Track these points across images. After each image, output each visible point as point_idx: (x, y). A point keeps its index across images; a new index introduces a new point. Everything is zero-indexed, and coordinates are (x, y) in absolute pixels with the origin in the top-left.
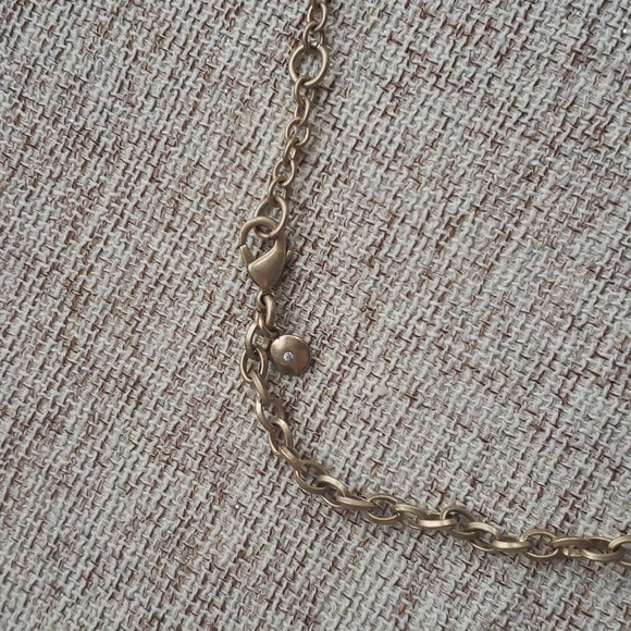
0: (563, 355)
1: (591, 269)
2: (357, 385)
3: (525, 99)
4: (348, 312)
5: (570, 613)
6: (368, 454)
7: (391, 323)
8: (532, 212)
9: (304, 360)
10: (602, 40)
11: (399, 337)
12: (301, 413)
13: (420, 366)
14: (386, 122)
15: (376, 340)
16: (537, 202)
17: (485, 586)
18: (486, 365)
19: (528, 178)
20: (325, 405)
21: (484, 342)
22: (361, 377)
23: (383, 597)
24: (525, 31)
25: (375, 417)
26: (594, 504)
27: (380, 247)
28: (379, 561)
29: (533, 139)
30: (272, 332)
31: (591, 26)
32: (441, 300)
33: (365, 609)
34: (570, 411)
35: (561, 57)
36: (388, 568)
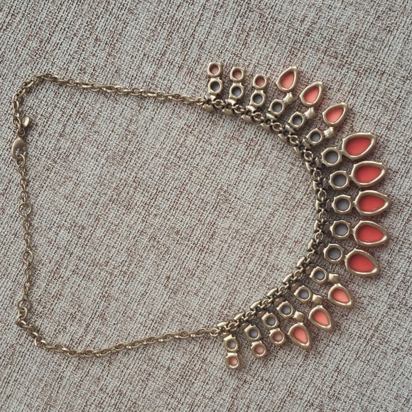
0: (57, 221)
1: (65, 196)
3: (46, 147)
5: (58, 296)
7: (9, 213)
8: (49, 180)
10: (67, 130)
11: (11, 217)
14: (8, 153)
16: (50, 177)
19: (48, 170)
23: (6, 294)
24: (47, 127)
25: (5, 241)
26: (65, 264)
27: (6, 190)
28: (5, 283)
29: (49, 159)
31: (64, 126)
34: (58, 238)
35: (57, 135)
36: (8, 285)
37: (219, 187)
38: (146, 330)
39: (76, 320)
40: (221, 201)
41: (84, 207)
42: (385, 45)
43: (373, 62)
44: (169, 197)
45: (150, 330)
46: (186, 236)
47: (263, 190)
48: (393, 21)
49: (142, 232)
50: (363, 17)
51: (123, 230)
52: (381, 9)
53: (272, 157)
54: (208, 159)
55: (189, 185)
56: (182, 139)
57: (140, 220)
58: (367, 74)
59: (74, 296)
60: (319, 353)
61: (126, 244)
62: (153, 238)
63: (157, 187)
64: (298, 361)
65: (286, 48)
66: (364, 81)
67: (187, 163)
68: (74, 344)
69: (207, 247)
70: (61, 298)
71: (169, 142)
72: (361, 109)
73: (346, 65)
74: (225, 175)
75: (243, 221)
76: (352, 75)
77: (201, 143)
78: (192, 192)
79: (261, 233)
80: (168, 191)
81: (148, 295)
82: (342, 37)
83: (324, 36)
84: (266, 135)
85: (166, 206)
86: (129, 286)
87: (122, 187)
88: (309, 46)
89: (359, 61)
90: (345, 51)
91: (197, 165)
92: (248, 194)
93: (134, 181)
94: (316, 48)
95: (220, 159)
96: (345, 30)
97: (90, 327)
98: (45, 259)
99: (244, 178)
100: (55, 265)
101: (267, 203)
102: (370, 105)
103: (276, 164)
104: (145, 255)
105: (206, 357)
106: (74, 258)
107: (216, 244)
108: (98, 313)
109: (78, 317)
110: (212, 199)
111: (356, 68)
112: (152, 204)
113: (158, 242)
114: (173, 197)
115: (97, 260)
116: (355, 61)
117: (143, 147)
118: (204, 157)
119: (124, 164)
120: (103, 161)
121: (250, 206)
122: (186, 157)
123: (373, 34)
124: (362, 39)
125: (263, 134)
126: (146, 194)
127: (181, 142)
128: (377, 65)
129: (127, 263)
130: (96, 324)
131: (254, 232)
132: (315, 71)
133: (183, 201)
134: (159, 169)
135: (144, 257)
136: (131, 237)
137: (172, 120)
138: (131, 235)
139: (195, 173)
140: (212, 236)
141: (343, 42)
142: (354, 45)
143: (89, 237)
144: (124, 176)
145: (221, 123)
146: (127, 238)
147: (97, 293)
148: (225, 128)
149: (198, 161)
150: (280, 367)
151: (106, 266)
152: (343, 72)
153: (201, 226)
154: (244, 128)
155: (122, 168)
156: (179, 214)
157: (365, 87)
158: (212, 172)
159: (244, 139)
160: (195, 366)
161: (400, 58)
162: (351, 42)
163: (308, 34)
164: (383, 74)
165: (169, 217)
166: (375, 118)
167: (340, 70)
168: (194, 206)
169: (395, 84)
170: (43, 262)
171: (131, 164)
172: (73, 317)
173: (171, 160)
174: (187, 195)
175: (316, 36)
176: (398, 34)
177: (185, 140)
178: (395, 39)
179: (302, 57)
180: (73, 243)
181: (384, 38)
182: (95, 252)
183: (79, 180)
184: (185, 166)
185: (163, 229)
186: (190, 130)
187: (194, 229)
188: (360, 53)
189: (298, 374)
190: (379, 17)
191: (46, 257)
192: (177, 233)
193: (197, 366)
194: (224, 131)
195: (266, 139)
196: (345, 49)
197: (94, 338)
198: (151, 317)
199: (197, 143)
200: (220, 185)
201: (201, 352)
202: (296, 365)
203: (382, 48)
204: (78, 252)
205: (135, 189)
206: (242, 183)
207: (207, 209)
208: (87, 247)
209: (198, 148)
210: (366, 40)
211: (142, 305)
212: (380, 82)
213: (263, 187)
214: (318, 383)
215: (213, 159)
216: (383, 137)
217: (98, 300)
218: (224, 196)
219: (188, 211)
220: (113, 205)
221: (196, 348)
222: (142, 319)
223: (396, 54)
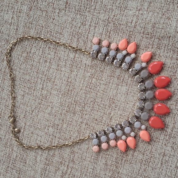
0: (47, 124)
1: (48, 114)
2: (26, 133)
3: (37, 95)
4: (23, 124)
5: (54, 155)
6: (28, 141)
7: (28, 124)
8: (41, 108)
9: (19, 131)
10: (44, 86)
11: (29, 126)
12: (20, 138)
13: (32, 129)
14: (23, 100)
15: (27, 127)
17: (44, 154)
18: (39, 127)
19: (40, 104)
20: (22, 136)
21: (39, 125)
22: (26, 132)
24: (36, 87)
25: (28, 136)
26: (54, 142)
27: (25, 115)
28: (32, 154)
29: (39, 99)
30: (14, 128)
31: (43, 85)
32: (33, 120)
33: (31, 160)
34: (49, 131)
35: (40, 89)
36: (33, 154)
37: (109, 98)
38: (92, 164)
39: (63, 164)
40: (111, 103)
41: (57, 117)
42: (168, 25)
43: (164, 33)
44: (90, 105)
45: (94, 163)
46: (100, 121)
47: (128, 95)
48: (170, 15)
49: (82, 122)
50: (157, 15)
51: (74, 123)
52: (164, 11)
53: (129, 81)
54: (103, 87)
55: (97, 99)
56: (90, 81)
57: (80, 117)
58: (163, 39)
59: (60, 154)
60: (167, 161)
61: (76, 129)
62: (87, 124)
63: (84, 102)
64: (159, 166)
65: (127, 35)
66: (162, 42)
67: (94, 90)
68: (64, 174)
69: (110, 124)
70: (55, 156)
71: (86, 83)
72: (163, 54)
73: (153, 37)
74: (111, 92)
75: (122, 110)
76: (157, 40)
77: (98, 81)
78: (99, 102)
79: (131, 114)
80: (89, 103)
81: (89, 148)
82: (149, 25)
83: (141, 27)
84: (125, 72)
85: (89, 110)
86: (81, 146)
87: (70, 105)
88: (136, 32)
89: (158, 34)
90: (152, 31)
91: (99, 90)
92: (122, 98)
93: (74, 102)
94: (139, 32)
95: (108, 86)
96: (150, 22)
97: (69, 166)
98: (45, 141)
99: (119, 92)
100: (50, 143)
101: (131, 100)
102: (167, 52)
103: (131, 84)
104: (85, 132)
105: (119, 171)
106: (57, 138)
107: (113, 122)
108: (71, 160)
109: (63, 163)
110: (107, 103)
111: (158, 37)
112: (83, 110)
113: (89, 125)
114: (91, 105)
115: (66, 137)
116: (157, 35)
117: (75, 87)
118: (101, 86)
119: (69, 95)
120: (61, 96)
121: (124, 103)
122: (93, 88)
123: (162, 21)
124: (158, 25)
125: (124, 72)
126: (80, 106)
127: (90, 82)
128: (166, 34)
129: (78, 137)
130: (71, 165)
131: (128, 114)
132: (141, 42)
133: (96, 106)
134: (83, 95)
135: (85, 133)
136: (78, 125)
137: (85, 74)
138: (78, 124)
139: (98, 93)
140: (111, 119)
141: (150, 27)
142: (155, 28)
143: (61, 128)
144: (70, 100)
145: (105, 71)
146: (76, 126)
147: (69, 151)
148: (107, 73)
149: (99, 88)
150: (151, 170)
151: (70, 139)
152: (153, 40)
153: (105, 116)
154: (115, 71)
155: (69, 97)
156: (95, 112)
157: (163, 44)
158: (105, 92)
159: (116, 76)
160: (115, 176)
161: (176, 29)
162: (154, 27)
163: (135, 27)
164: (170, 37)
165: (91, 114)
166: (170, 56)
167: (151, 39)
168: (101, 108)
169: (176, 40)
170: (45, 142)
171: (72, 95)
172: (61, 163)
173: (88, 90)
174: (97, 104)
175: (138, 28)
176: (173, 19)
177: (92, 81)
178: (172, 21)
179: (134, 37)
180: (55, 132)
181: (167, 22)
182: (65, 134)
183: (53, 106)
184: (94, 92)
185: (90, 119)
186: (93, 76)
187: (103, 117)
188: (158, 31)
189: (160, 172)
190: (163, 14)
191: (46, 140)
192: (96, 120)
193: (116, 175)
194: (107, 74)
195: (125, 74)
196: (152, 30)
197: (72, 171)
198: (93, 158)
199: (97, 81)
200: (110, 97)
201: (117, 169)
202: (158, 168)
203: (167, 26)
204: (58, 135)
205: (76, 105)
206: (118, 94)
207: (106, 108)
208: (61, 133)
209: (98, 83)
210: (159, 25)
211: (88, 153)
212: (169, 41)
213: (128, 94)
214: (169, 174)
215: (105, 86)
216: (175, 63)
217: (70, 154)
218: (112, 101)
219: (99, 110)
220: (68, 113)
221: (114, 168)
222: (89, 159)
223: (174, 28)
